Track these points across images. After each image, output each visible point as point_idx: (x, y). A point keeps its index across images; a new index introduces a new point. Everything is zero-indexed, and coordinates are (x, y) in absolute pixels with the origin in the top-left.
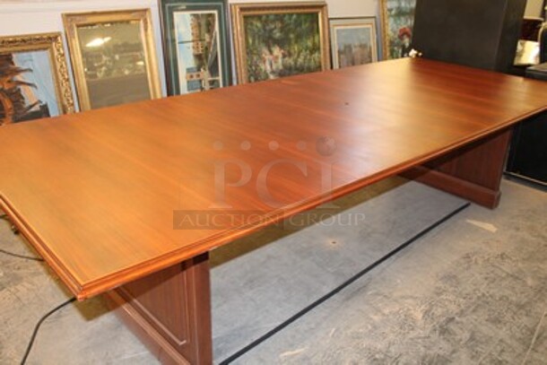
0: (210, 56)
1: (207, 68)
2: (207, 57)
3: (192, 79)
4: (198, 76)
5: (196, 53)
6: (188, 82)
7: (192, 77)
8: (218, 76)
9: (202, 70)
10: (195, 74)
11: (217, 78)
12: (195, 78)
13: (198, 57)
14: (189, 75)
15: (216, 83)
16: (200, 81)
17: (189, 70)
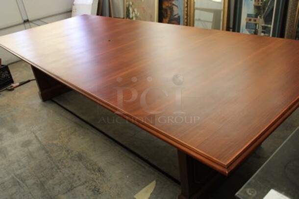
0: (267, 8)
1: (262, 17)
2: (264, 9)
3: (250, 22)
4: (255, 21)
5: (257, 5)
6: (247, 23)
7: (250, 20)
8: (271, 24)
9: (259, 17)
10: (253, 19)
11: (269, 26)
12: (252, 22)
13: (257, 8)
14: (249, 18)
15: (267, 29)
16: (256, 24)
17: (249, 15)
